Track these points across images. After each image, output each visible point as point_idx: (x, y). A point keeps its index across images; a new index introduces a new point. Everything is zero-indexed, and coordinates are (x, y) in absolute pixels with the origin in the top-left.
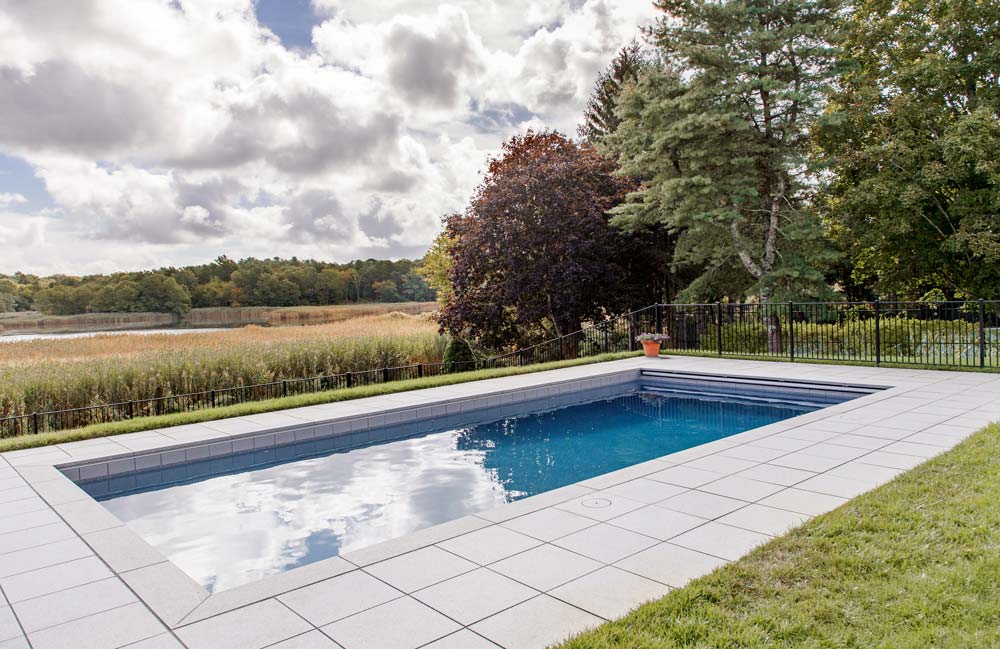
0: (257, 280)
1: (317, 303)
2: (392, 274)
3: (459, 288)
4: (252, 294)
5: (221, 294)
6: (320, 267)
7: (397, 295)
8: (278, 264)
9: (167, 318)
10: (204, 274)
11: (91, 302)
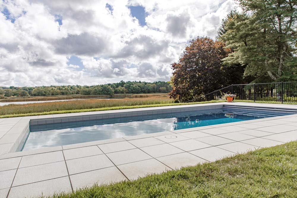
0: (130, 87)
1: (145, 93)
2: (165, 85)
3: (176, 85)
4: (129, 90)
5: (121, 90)
6: (146, 83)
7: (166, 91)
8: (136, 82)
9: (109, 96)
10: (117, 85)
11: (92, 92)
